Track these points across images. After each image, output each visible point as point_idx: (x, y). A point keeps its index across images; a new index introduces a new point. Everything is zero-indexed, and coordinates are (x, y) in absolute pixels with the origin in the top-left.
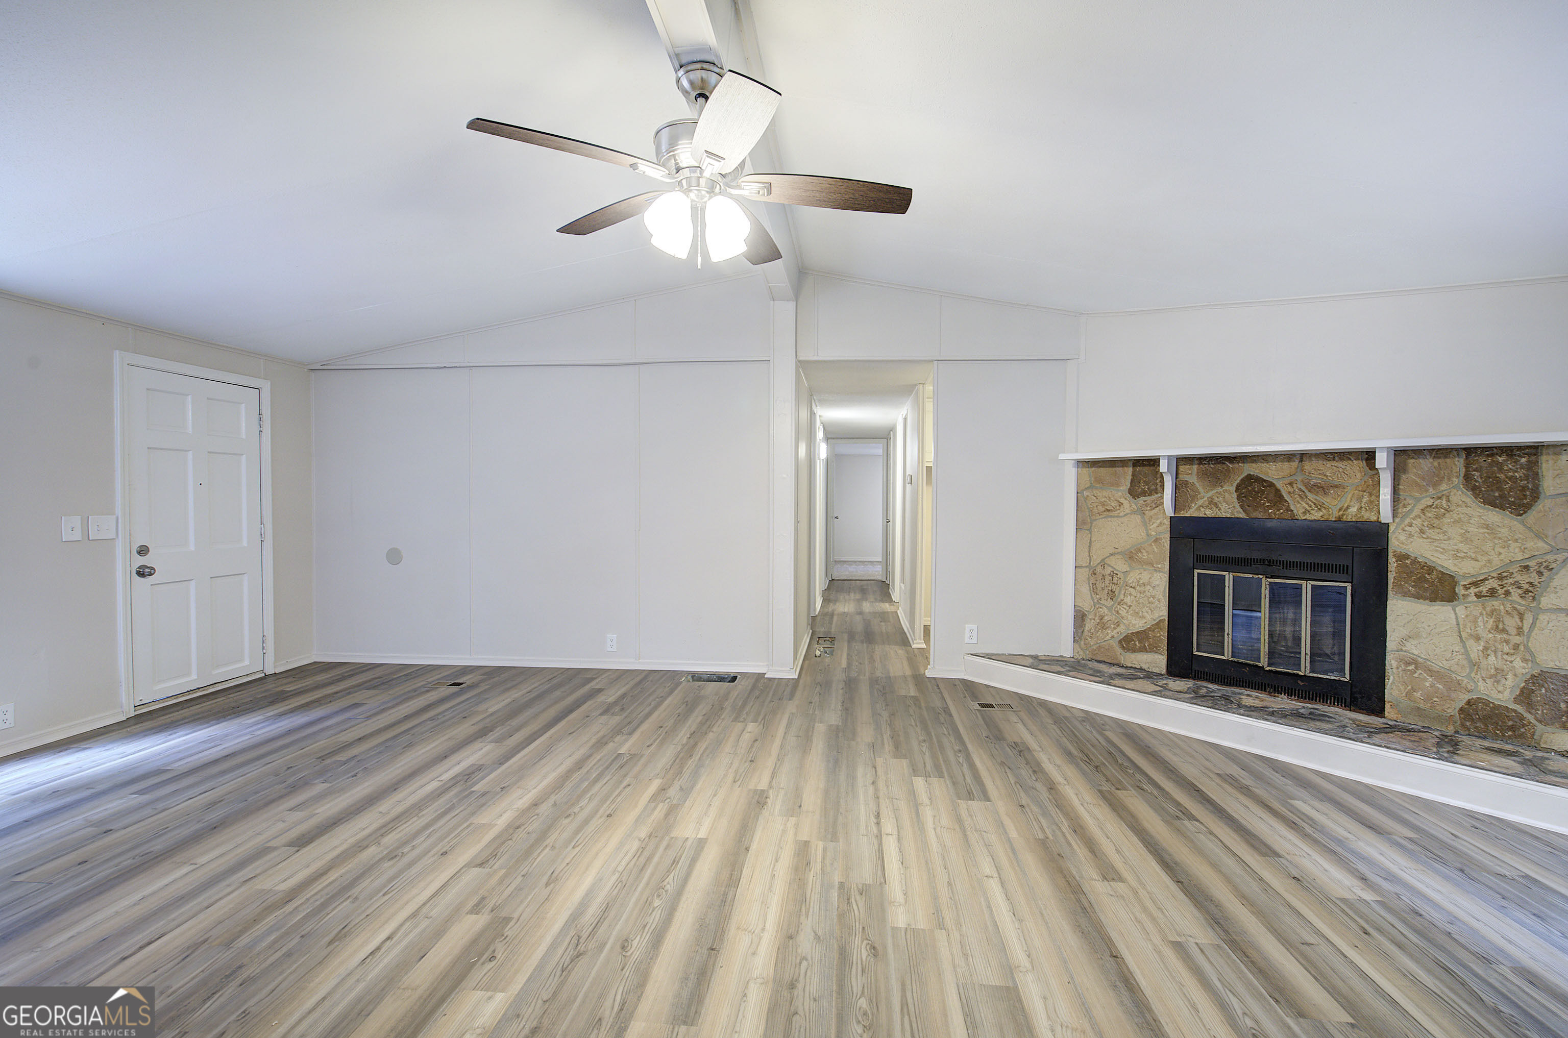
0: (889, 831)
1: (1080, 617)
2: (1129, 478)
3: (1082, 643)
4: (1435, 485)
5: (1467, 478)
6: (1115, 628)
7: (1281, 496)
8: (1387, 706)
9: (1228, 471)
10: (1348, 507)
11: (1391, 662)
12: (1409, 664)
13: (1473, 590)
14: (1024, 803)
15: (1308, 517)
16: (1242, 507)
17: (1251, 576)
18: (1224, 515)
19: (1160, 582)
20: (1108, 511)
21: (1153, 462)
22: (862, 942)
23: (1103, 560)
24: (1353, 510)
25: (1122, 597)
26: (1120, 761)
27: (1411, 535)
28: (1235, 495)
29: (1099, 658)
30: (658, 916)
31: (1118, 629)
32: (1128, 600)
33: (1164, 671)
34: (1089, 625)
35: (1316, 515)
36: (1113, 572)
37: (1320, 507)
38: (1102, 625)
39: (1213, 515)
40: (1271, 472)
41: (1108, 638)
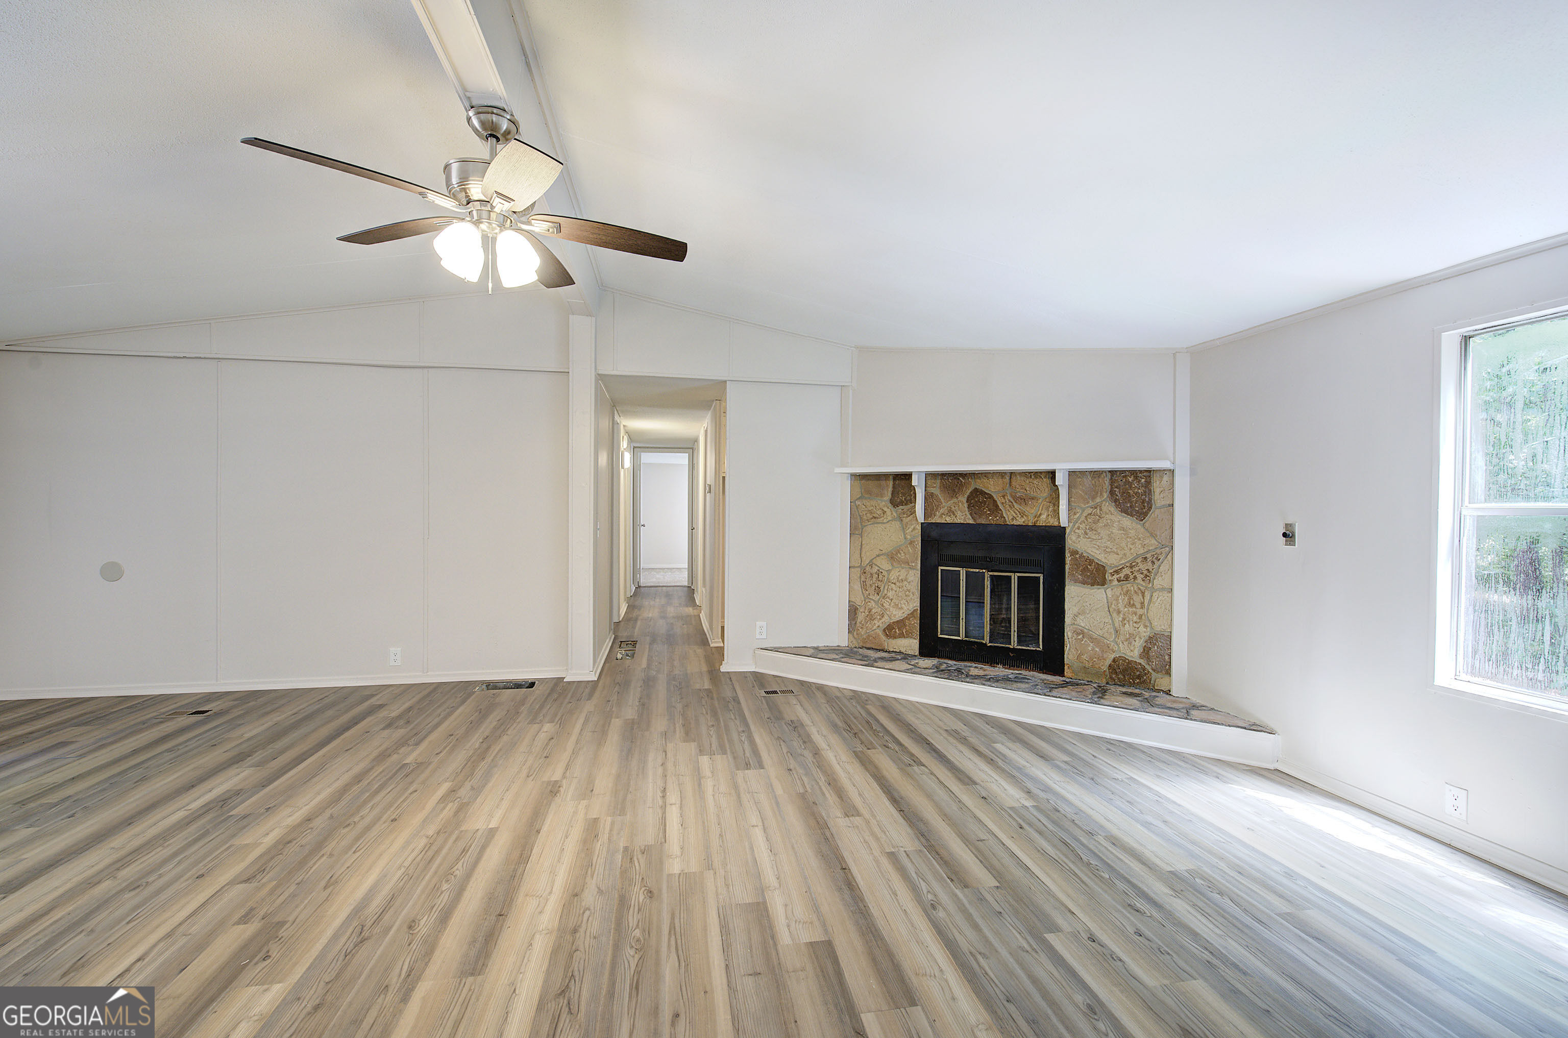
0: (673, 801)
1: (853, 611)
2: (890, 489)
3: (855, 633)
4: (1093, 498)
5: (1112, 493)
6: (880, 619)
7: (997, 506)
8: (1066, 667)
9: (961, 485)
10: (1040, 514)
11: (1068, 633)
12: (1078, 634)
13: (1116, 576)
14: (792, 767)
15: (1015, 523)
16: (971, 514)
17: (978, 570)
18: (959, 521)
19: (913, 578)
20: (875, 518)
21: (907, 476)
22: (640, 889)
23: (871, 561)
24: (1044, 517)
25: (886, 591)
26: (874, 728)
27: (1079, 536)
28: (966, 505)
29: (868, 646)
30: (446, 897)
31: (883, 620)
32: (890, 594)
33: (917, 653)
34: (861, 617)
35: (1020, 521)
36: (879, 570)
37: (1022, 514)
38: (870, 617)
39: (951, 522)
40: (992, 487)
41: (875, 627)
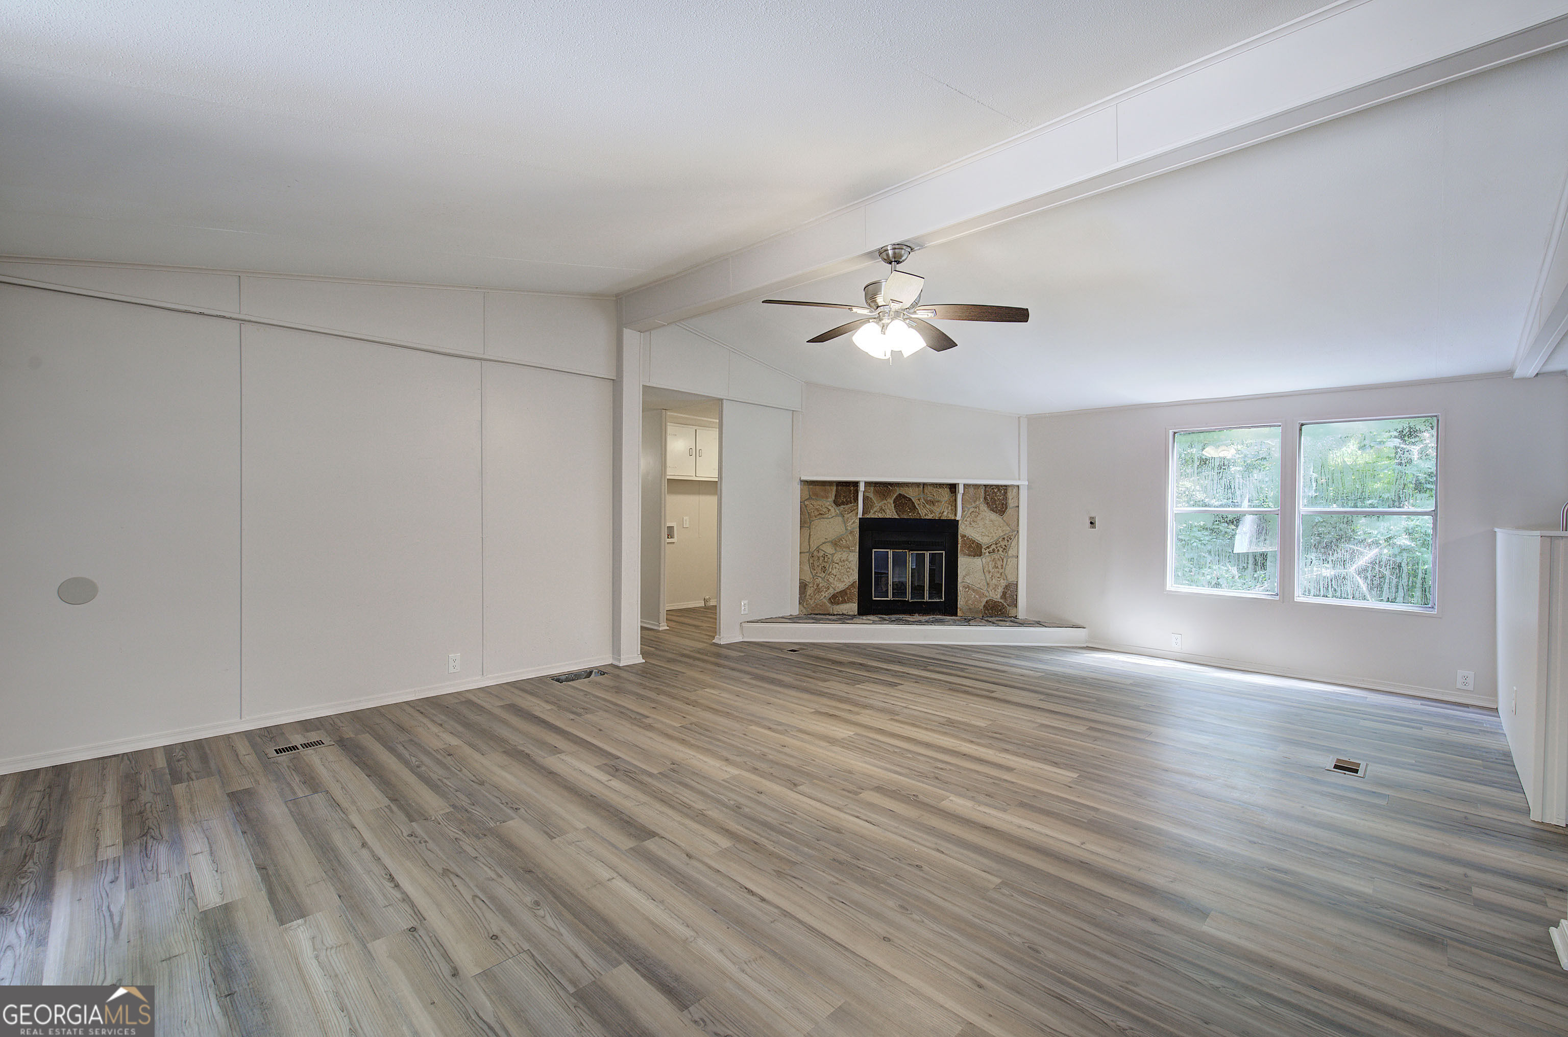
1: (803, 586)
2: (834, 493)
3: (805, 604)
4: (975, 502)
5: (985, 499)
6: (826, 591)
7: (915, 506)
8: (958, 610)
9: (889, 491)
10: (943, 512)
11: (960, 588)
12: (966, 588)
13: (988, 550)
15: (927, 517)
16: (896, 512)
17: (901, 551)
18: (888, 517)
19: (854, 558)
20: (821, 514)
21: (856, 484)
23: (818, 547)
24: (945, 513)
25: (830, 570)
27: (966, 526)
28: (893, 505)
29: (816, 612)
31: (829, 591)
32: (834, 572)
33: (856, 613)
34: (810, 591)
35: (930, 517)
36: (824, 554)
37: (932, 512)
38: (818, 590)
39: (882, 517)
40: (911, 493)
41: (822, 598)
